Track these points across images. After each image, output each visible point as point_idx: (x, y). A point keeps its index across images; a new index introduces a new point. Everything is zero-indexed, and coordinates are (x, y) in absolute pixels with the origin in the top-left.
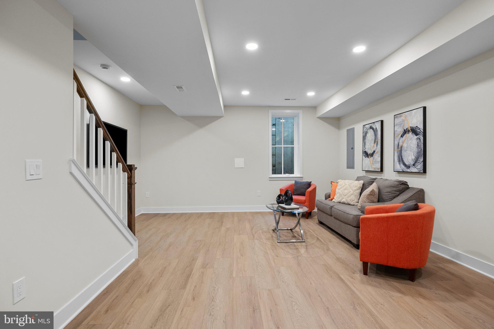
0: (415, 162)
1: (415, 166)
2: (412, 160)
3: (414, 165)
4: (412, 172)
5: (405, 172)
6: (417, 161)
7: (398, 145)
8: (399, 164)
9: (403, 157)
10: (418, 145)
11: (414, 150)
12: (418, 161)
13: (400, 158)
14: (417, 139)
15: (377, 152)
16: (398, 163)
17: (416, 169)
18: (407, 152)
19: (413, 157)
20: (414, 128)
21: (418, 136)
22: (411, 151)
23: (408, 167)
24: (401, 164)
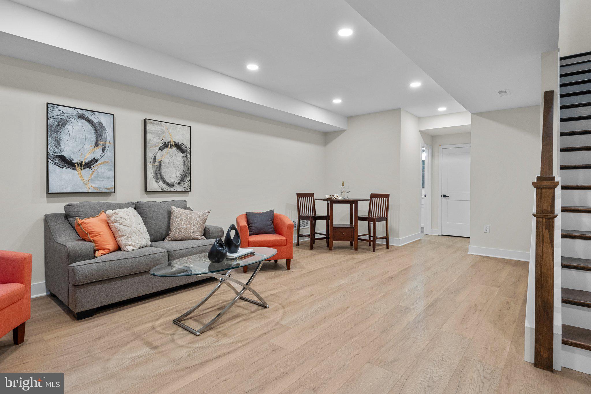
0: (181, 181)
1: (181, 185)
2: (177, 178)
3: (179, 183)
4: (177, 191)
5: (166, 191)
6: (183, 179)
7: (155, 159)
8: (157, 182)
9: (163, 174)
10: (184, 163)
11: (180, 167)
12: (185, 180)
13: (159, 175)
14: (184, 156)
15: (104, 163)
16: (154, 181)
17: (182, 187)
18: (169, 168)
19: (179, 175)
20: (180, 144)
21: (184, 154)
22: (175, 168)
23: (172, 186)
24: (160, 182)
